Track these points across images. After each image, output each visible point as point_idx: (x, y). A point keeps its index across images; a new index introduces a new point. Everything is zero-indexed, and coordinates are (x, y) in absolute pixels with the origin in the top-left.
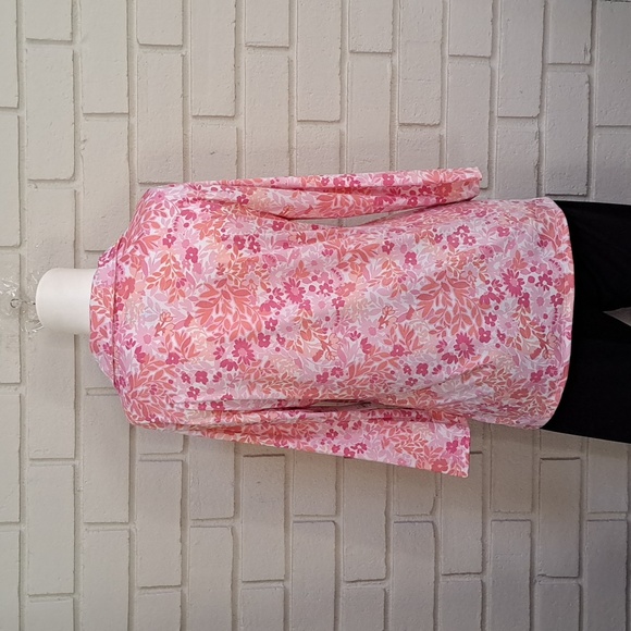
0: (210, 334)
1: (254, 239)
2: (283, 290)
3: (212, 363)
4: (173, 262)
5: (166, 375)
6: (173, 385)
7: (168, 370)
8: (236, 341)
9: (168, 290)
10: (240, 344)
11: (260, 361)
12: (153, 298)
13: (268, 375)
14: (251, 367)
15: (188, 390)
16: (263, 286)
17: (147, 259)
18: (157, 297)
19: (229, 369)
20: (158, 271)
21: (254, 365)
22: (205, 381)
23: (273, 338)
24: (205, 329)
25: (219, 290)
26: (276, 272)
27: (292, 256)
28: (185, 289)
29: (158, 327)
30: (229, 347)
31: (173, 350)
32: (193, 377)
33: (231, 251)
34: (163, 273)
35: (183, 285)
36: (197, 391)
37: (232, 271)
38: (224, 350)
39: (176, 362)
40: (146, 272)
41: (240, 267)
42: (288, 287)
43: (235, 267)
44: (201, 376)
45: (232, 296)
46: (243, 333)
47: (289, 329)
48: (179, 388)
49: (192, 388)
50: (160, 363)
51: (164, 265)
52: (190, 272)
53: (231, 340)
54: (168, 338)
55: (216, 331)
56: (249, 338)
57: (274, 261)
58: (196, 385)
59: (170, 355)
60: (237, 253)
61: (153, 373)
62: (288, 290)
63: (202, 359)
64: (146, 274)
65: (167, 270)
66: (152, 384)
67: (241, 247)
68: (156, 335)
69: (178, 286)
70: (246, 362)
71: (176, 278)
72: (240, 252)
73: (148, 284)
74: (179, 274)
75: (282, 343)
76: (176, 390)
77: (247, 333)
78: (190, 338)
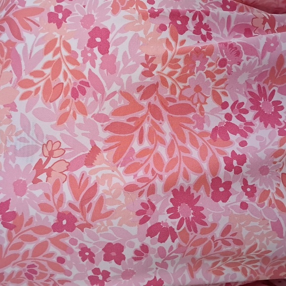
0: (130, 179)
1: (201, 18)
2: (247, 104)
3: (134, 230)
4: (65, 53)
5: (52, 249)
6: (65, 266)
7: (56, 242)
8: (175, 192)
9: (58, 102)
10: (182, 197)
11: (214, 226)
12: (30, 116)
13: (225, 249)
14: (199, 236)
15: (90, 273)
16: (216, 98)
17: (19, 48)
18: (39, 114)
19: (162, 240)
20: (39, 67)
21: (204, 232)
22: (120, 259)
23: (237, 187)
24: (121, 169)
25: (145, 103)
26: (239, 73)
27: (267, 47)
28: (87, 100)
29: (40, 167)
30: (163, 201)
31: (65, 208)
32: (99, 252)
33: (166, 34)
34: (48, 71)
35: (84, 92)
36: (106, 274)
37: (168, 70)
38: (153, 208)
39: (71, 227)
40: (18, 70)
41: (181, 63)
42: (255, 100)
43: (174, 63)
44: (114, 252)
45: (165, 114)
46: (186, 177)
47: (264, 170)
48: (75, 271)
49: (96, 271)
50: (42, 230)
51: (49, 57)
52: (96, 71)
53: (166, 188)
54: (57, 186)
55: (141, 173)
56: (197, 185)
57: (238, 54)
58: (104, 266)
59: (61, 216)
60: (176, 40)
61: (30, 246)
62: (256, 106)
63: (115, 222)
64: (19, 74)
65: (56, 67)
66: (29, 263)
67: (183, 30)
68: (36, 181)
69: (75, 95)
70: (192, 226)
71: (71, 81)
72: (181, 37)
73: (22, 91)
74: (77, 74)
75: (251, 195)
76: (69, 273)
77: (194, 177)
78: (95, 187)
